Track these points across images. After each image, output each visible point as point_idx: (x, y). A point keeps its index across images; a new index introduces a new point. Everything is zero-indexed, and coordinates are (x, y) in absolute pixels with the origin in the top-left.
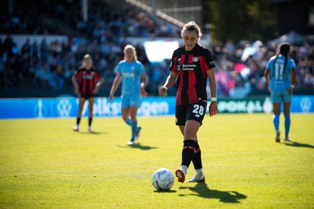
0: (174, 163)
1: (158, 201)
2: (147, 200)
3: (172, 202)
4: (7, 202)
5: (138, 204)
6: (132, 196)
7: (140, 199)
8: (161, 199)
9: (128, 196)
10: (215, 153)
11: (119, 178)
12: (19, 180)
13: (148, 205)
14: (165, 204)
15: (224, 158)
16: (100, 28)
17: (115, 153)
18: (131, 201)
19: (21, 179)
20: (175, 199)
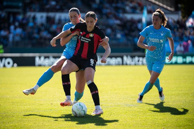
0: (154, 97)
1: (143, 122)
2: (135, 121)
3: (152, 123)
4: (46, 120)
5: (129, 124)
6: (126, 118)
7: (130, 120)
8: (144, 121)
9: (122, 118)
10: (182, 91)
11: (117, 106)
12: (54, 106)
13: (135, 124)
14: (147, 124)
15: (188, 94)
16: (107, 8)
17: (115, 90)
18: (124, 122)
19: (55, 106)
20: (153, 121)
